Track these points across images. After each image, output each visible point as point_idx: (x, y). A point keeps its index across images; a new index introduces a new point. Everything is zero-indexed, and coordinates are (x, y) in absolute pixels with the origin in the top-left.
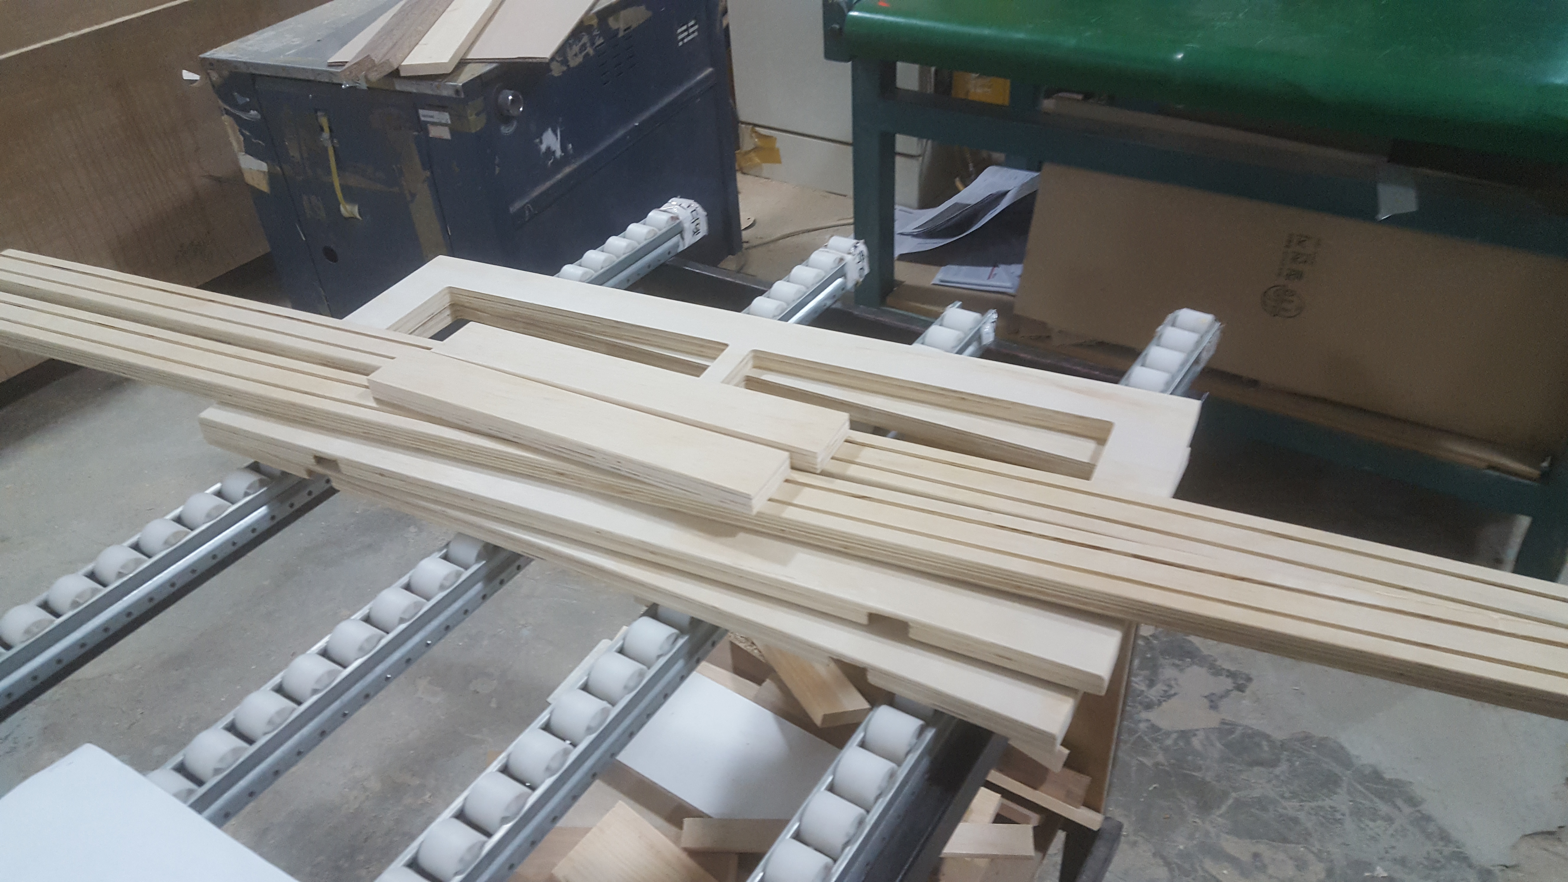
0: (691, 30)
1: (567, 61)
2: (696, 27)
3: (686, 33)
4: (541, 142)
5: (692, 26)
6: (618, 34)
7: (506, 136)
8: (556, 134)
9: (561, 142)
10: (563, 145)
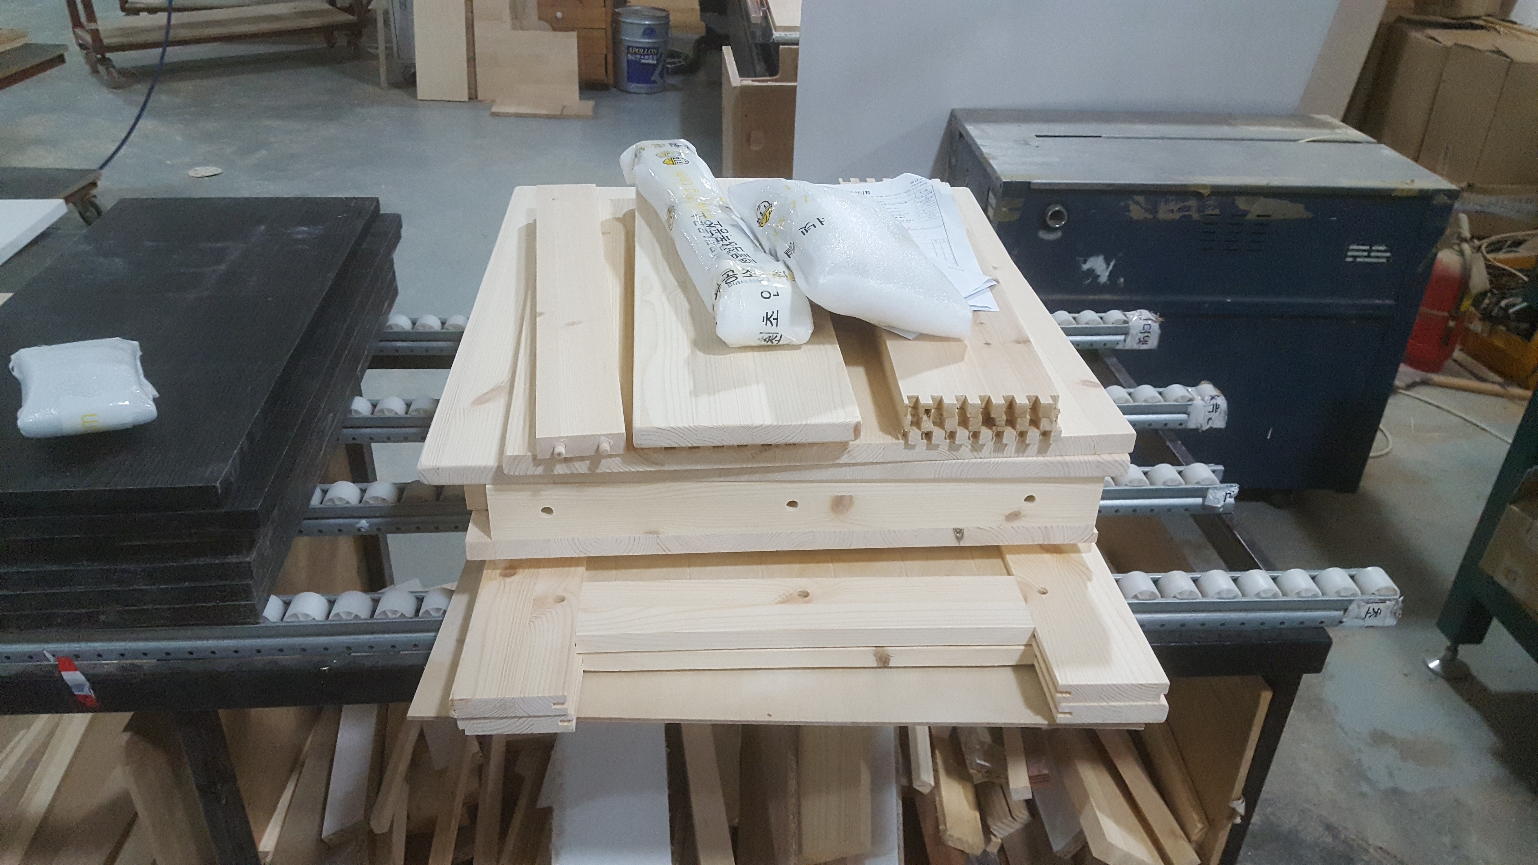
0: (1373, 254)
1: (1157, 212)
2: (1388, 254)
3: (1366, 254)
4: (1085, 262)
5: (1379, 251)
6: (1245, 216)
7: (1042, 240)
8: (1107, 264)
9: (1111, 272)
10: (1113, 276)
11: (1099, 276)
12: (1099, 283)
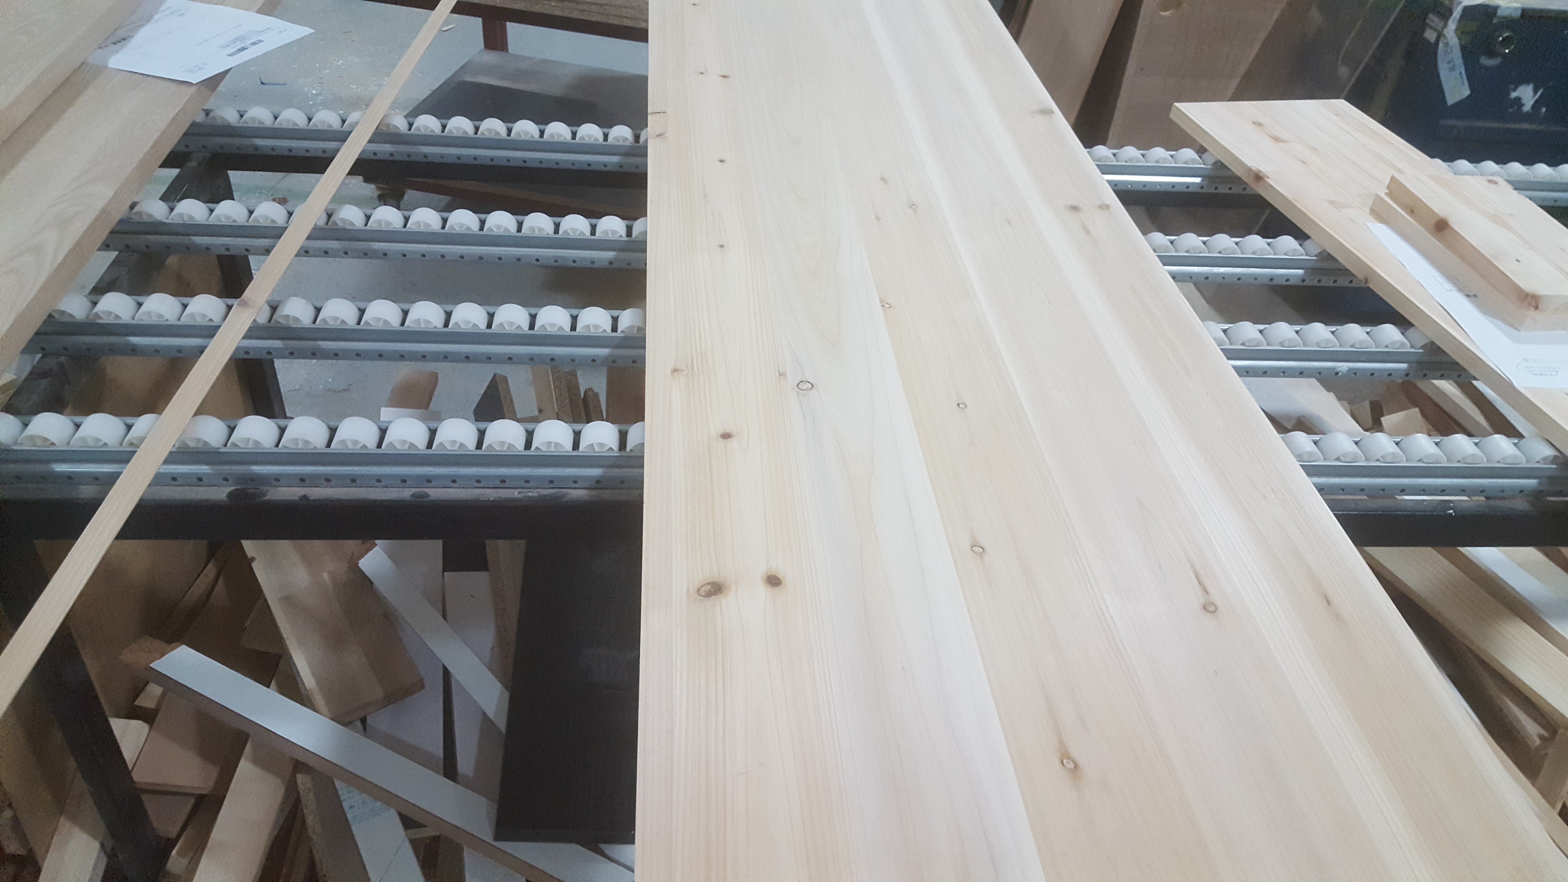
4: (1515, 90)
8: (1535, 93)
9: (1536, 102)
10: (1536, 105)
11: (1523, 105)
12: (1522, 112)
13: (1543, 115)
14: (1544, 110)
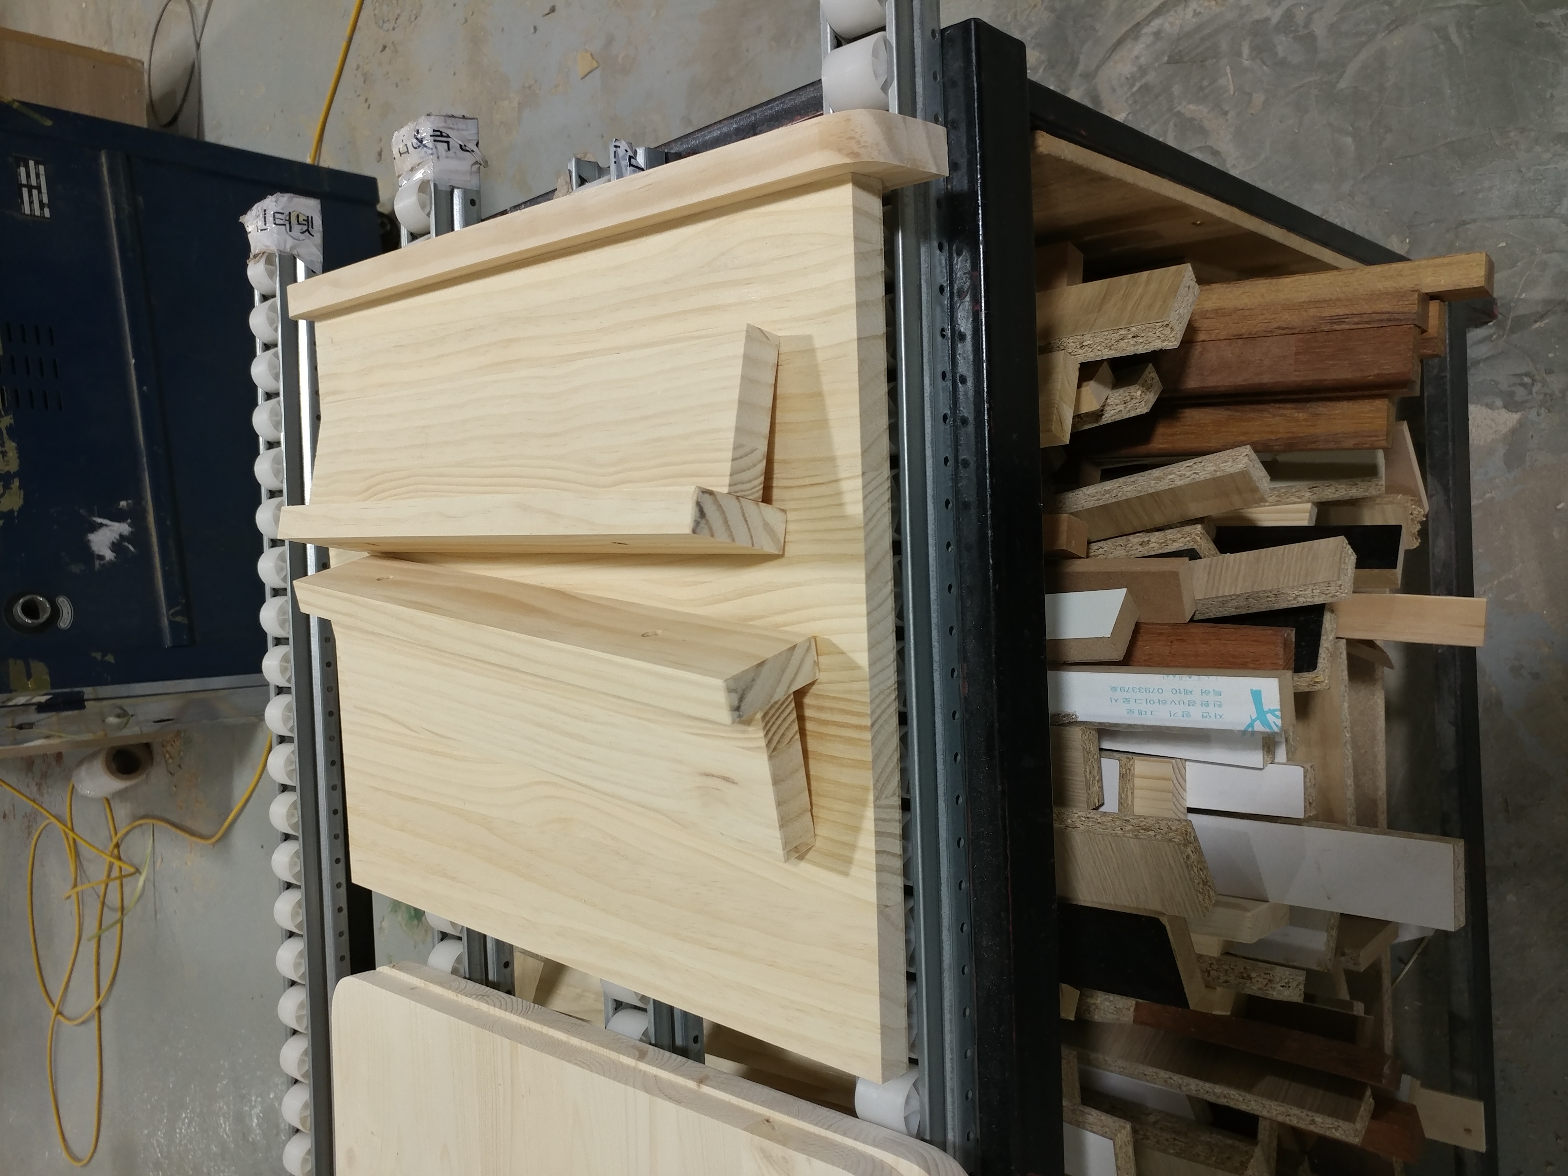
0: (33, 180)
1: (8, 473)
2: (31, 164)
3: (35, 192)
4: (101, 557)
5: (28, 176)
7: (74, 624)
8: (101, 525)
9: (112, 519)
10: (118, 517)
11: (121, 536)
12: (132, 532)
13: (130, 501)
14: (123, 503)
